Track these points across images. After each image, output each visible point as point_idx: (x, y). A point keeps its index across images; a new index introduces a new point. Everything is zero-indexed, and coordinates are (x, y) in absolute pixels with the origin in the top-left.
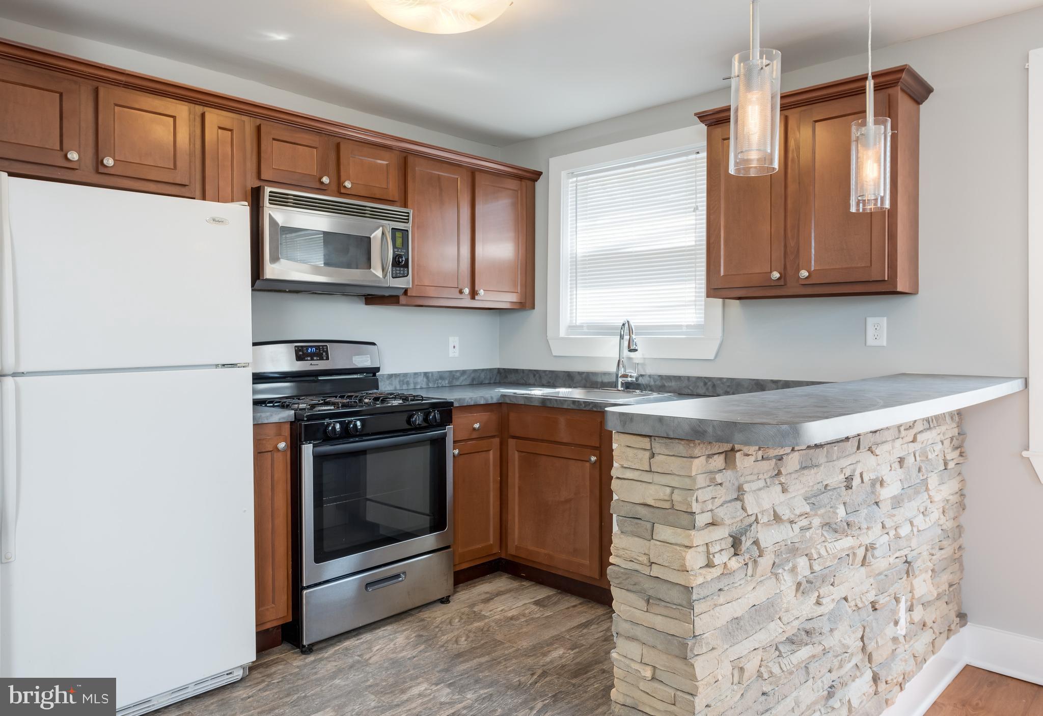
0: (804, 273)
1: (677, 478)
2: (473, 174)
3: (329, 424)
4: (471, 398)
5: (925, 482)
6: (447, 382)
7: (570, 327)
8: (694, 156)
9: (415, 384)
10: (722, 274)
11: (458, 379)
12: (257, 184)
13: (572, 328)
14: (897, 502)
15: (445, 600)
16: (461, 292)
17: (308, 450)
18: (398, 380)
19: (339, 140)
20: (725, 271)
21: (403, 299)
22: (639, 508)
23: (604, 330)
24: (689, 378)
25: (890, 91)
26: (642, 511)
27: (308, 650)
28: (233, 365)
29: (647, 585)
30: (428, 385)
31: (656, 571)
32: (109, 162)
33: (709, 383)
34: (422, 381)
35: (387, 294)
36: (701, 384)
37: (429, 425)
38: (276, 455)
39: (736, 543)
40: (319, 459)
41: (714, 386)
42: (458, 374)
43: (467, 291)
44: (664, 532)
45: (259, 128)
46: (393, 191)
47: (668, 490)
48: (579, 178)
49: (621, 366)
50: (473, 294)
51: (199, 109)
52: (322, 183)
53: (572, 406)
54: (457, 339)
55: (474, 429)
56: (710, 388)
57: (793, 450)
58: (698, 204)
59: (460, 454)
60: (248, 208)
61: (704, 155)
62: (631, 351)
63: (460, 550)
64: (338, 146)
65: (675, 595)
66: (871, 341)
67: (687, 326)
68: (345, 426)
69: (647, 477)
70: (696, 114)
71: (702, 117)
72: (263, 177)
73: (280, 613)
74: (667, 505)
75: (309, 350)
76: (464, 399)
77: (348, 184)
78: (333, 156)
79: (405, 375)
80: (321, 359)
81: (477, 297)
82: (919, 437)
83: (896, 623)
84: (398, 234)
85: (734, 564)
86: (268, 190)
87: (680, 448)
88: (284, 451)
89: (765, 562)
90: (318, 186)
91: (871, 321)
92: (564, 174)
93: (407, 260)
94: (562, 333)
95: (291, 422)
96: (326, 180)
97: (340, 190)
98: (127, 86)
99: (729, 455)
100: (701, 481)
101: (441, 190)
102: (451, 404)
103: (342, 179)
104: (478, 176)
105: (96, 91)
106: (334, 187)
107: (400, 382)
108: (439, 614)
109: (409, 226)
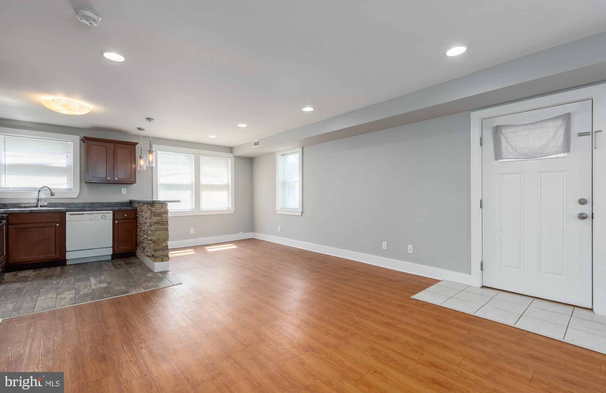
0: (116, 179)
8: (66, 142)
24: (67, 203)
25: (135, 146)
29: (161, 223)
33: (75, 204)
36: (72, 205)
41: (77, 205)
44: (163, 215)
48: (6, 136)
49: (39, 201)
53: (47, 211)
56: (76, 205)
58: (68, 156)
62: (52, 195)
65: (166, 223)
66: (122, 193)
67: (64, 189)
91: (122, 189)
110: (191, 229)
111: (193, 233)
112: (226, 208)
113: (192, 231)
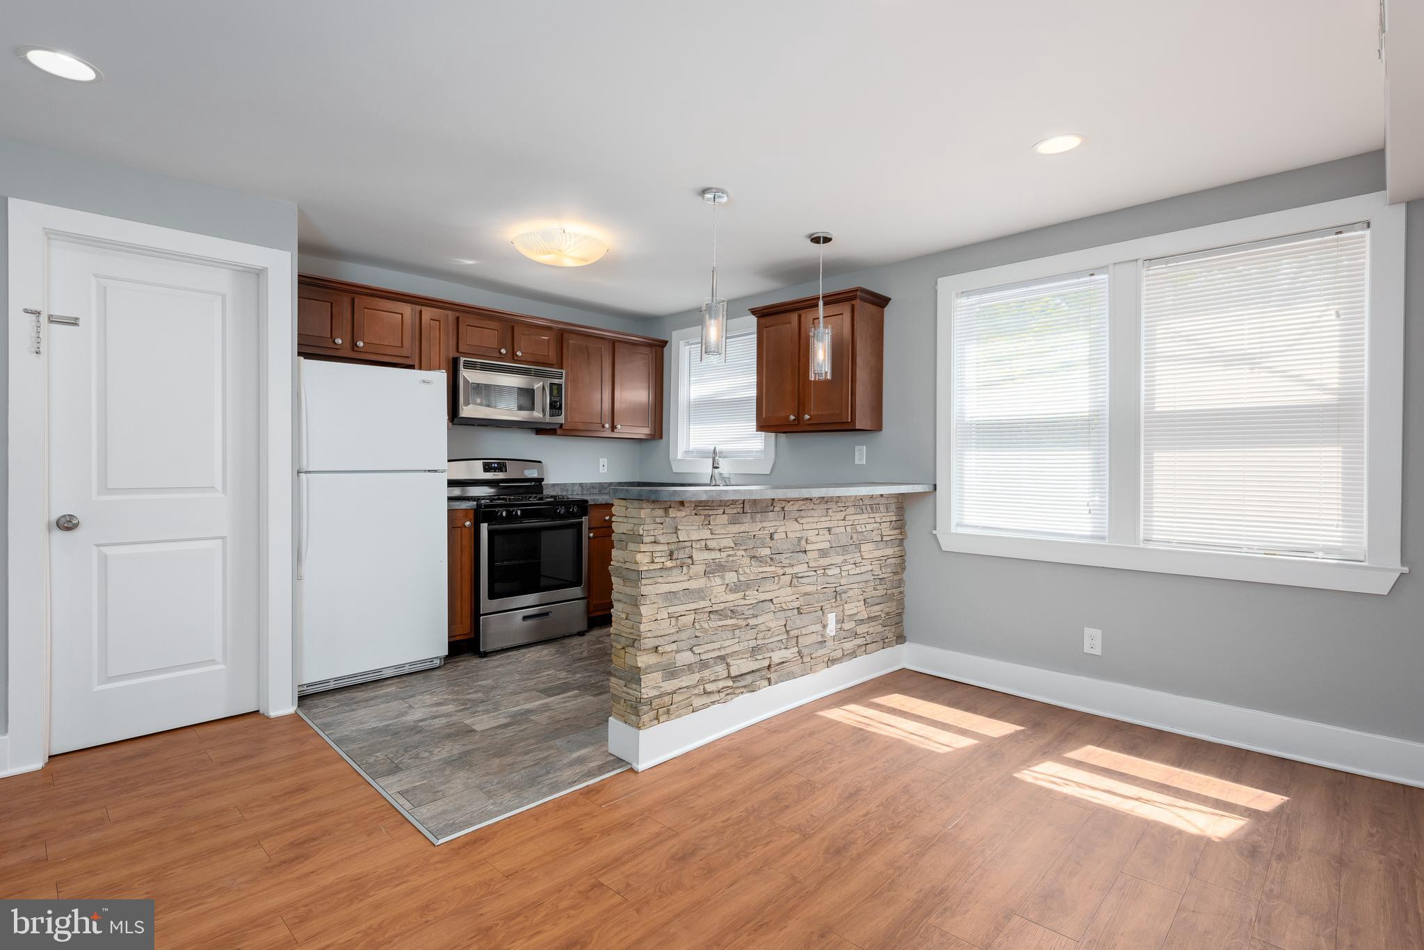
0: (807, 417)
1: (636, 519)
2: (614, 344)
3: (499, 511)
4: (603, 499)
5: (858, 546)
6: (597, 490)
7: (685, 452)
9: (573, 491)
10: (764, 416)
11: (605, 488)
12: (456, 355)
13: (687, 452)
14: (823, 553)
15: (581, 634)
16: (603, 427)
17: (484, 527)
18: (559, 487)
19: (514, 324)
20: (766, 414)
21: (559, 431)
22: (622, 535)
23: (702, 454)
25: (854, 302)
26: (623, 536)
27: (485, 655)
28: (435, 471)
29: (625, 573)
30: (582, 492)
31: (627, 566)
32: (361, 344)
34: (576, 488)
35: (548, 428)
37: (569, 515)
38: (463, 529)
39: (671, 554)
40: (491, 534)
42: (606, 485)
43: (607, 426)
44: (631, 546)
45: (458, 318)
46: (552, 357)
47: (632, 525)
48: (692, 346)
49: (713, 479)
50: (613, 428)
51: (418, 308)
52: (501, 353)
54: (606, 460)
55: (605, 520)
57: (724, 513)
59: (594, 537)
60: (446, 374)
61: (755, 336)
63: (594, 602)
64: (513, 327)
65: (634, 576)
66: (856, 460)
67: (756, 451)
68: (509, 513)
69: (625, 520)
70: (749, 310)
71: (754, 312)
72: (460, 351)
73: (464, 629)
74: (631, 533)
75: (493, 465)
76: (598, 500)
77: (519, 354)
78: (509, 334)
79: (565, 485)
80: (502, 471)
81: (615, 430)
82: (847, 518)
83: (824, 627)
84: (555, 387)
85: (669, 564)
86: (462, 359)
87: (636, 504)
88: (470, 528)
89: (698, 569)
90: (498, 355)
91: (857, 448)
92: (682, 343)
93: (561, 405)
94: (680, 456)
95: (474, 509)
96: (503, 351)
97: (513, 358)
98: (372, 295)
99: (666, 510)
100: (648, 521)
101: (588, 354)
102: (587, 501)
103: (515, 351)
104: (617, 344)
105: (353, 300)
106: (510, 355)
107: (561, 489)
108: (575, 641)
109: (562, 381)
110: (1088, 631)
111: (1098, 651)
112: (1328, 550)
113: (1093, 641)
